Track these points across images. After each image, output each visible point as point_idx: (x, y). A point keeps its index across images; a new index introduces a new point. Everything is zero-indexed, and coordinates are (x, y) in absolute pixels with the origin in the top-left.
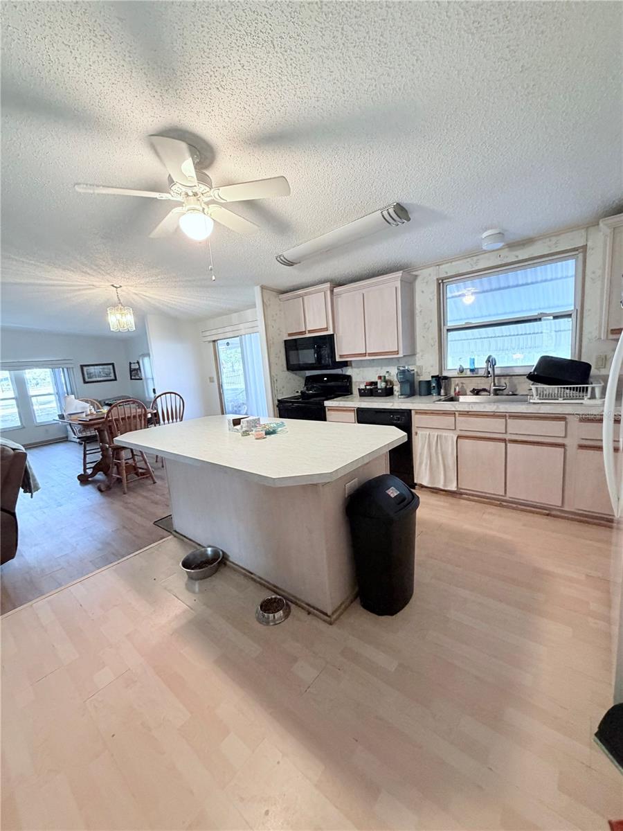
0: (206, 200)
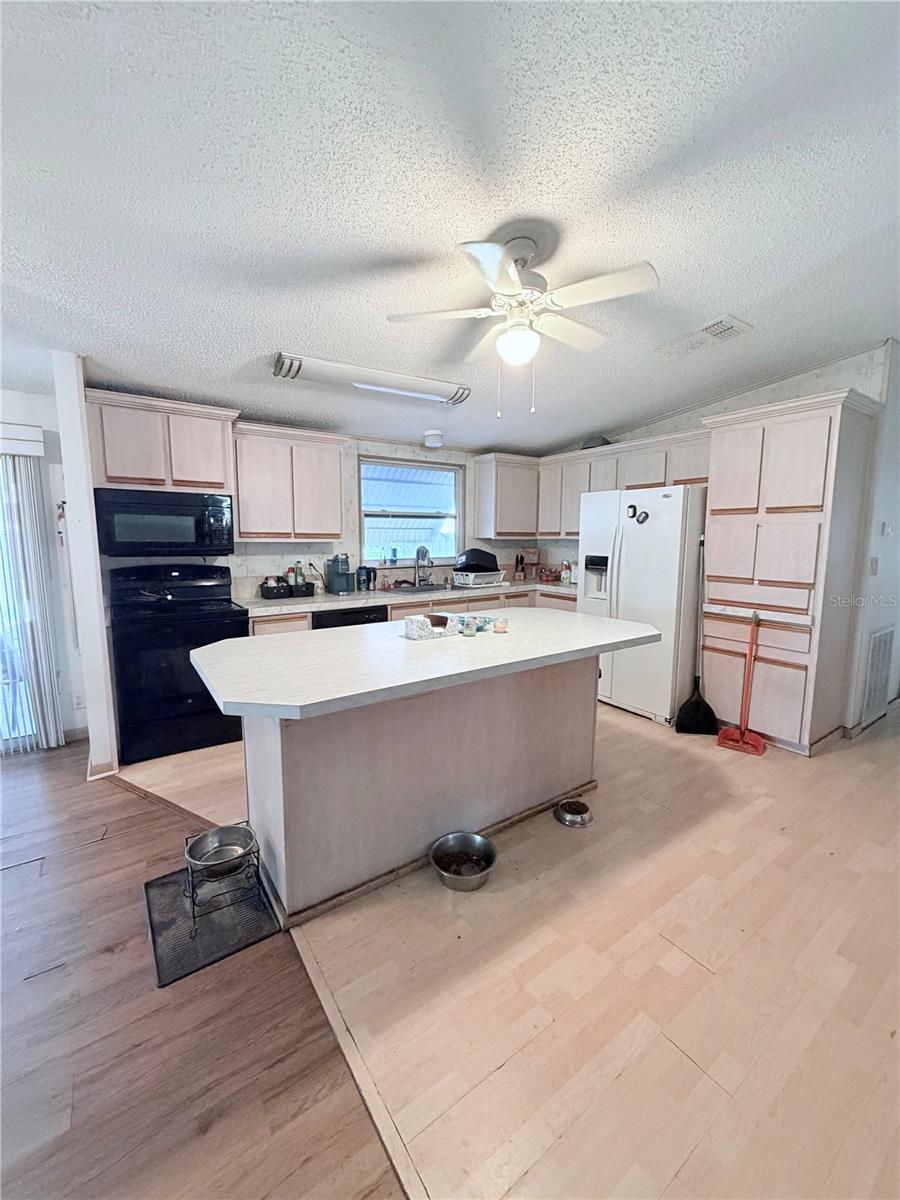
0: (537, 309)
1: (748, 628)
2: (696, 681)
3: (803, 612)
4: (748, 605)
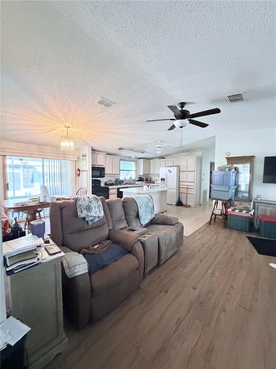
1: (186, 189)
2: (179, 198)
3: (193, 186)
4: (186, 185)
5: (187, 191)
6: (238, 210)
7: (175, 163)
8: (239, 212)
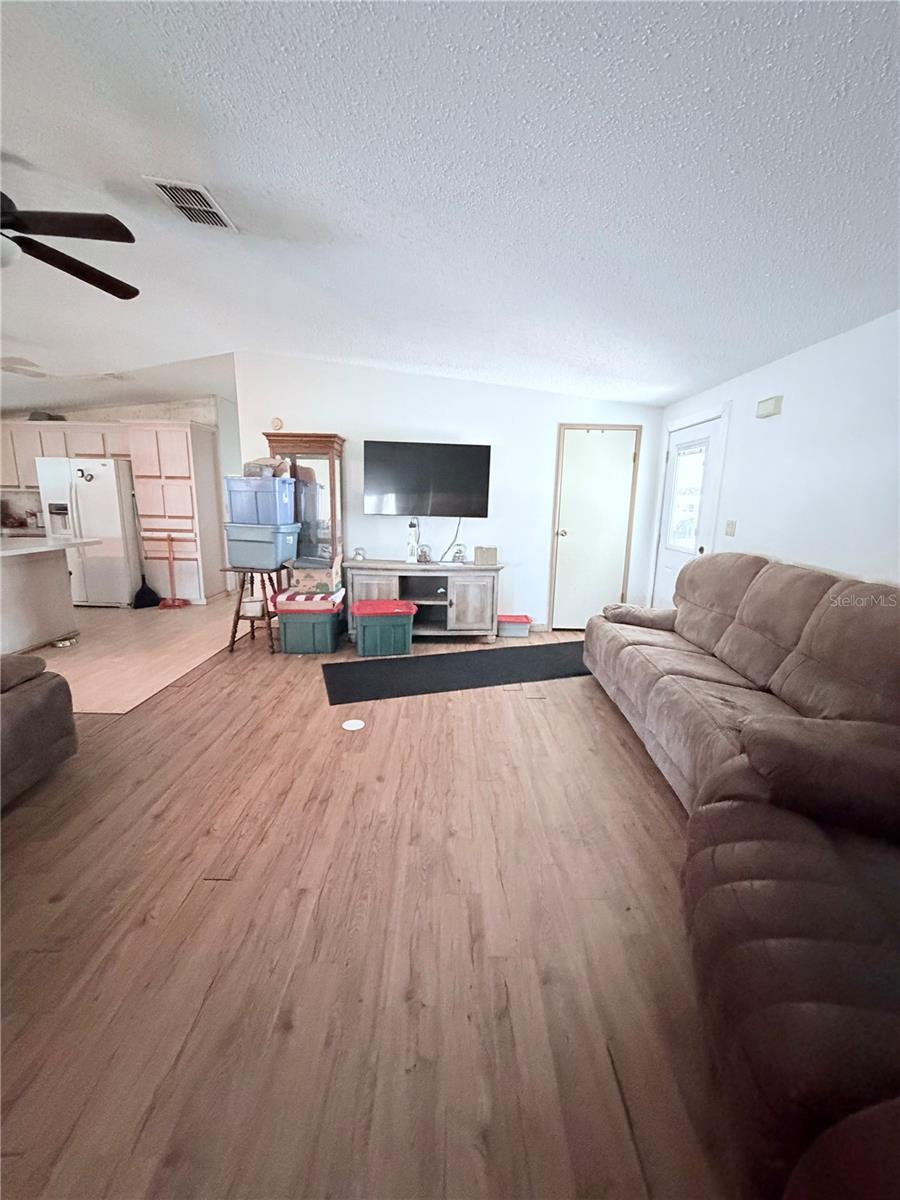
1: (166, 543)
2: (143, 577)
3: (191, 531)
4: (165, 530)
5: (171, 550)
6: (302, 594)
7: (109, 441)
8: (306, 600)
